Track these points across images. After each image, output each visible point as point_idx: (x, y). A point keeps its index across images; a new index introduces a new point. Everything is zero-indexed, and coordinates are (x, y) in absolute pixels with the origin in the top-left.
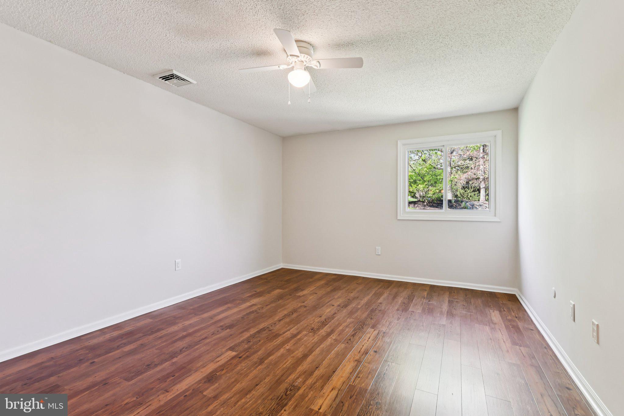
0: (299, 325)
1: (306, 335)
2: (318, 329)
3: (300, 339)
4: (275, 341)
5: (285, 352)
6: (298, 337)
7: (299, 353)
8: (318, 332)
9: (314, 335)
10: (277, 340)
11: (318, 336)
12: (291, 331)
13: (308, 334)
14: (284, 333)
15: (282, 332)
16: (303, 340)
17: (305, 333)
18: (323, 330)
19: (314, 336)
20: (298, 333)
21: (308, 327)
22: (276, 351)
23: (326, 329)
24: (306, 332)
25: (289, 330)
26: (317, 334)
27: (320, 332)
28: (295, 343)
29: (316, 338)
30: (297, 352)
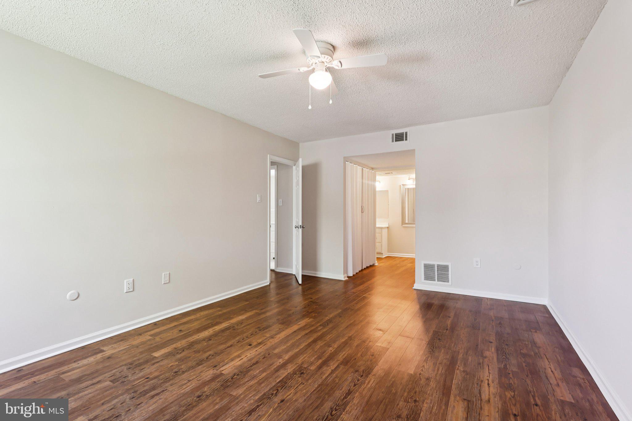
0: (320, 381)
1: (312, 364)
2: (294, 373)
3: (319, 358)
4: (346, 355)
5: (333, 345)
6: (320, 361)
7: (320, 344)
8: (296, 368)
9: (301, 365)
10: (344, 357)
11: (298, 363)
12: (330, 371)
13: (308, 366)
14: (338, 367)
15: (341, 368)
16: (316, 357)
17: (313, 368)
18: (289, 372)
19: (303, 363)
20: (320, 367)
21: (307, 378)
22: (340, 345)
23: (283, 374)
24: (311, 368)
25: (333, 372)
26: (298, 365)
27: (293, 368)
28: (323, 353)
29: (300, 360)
30: (322, 345)
